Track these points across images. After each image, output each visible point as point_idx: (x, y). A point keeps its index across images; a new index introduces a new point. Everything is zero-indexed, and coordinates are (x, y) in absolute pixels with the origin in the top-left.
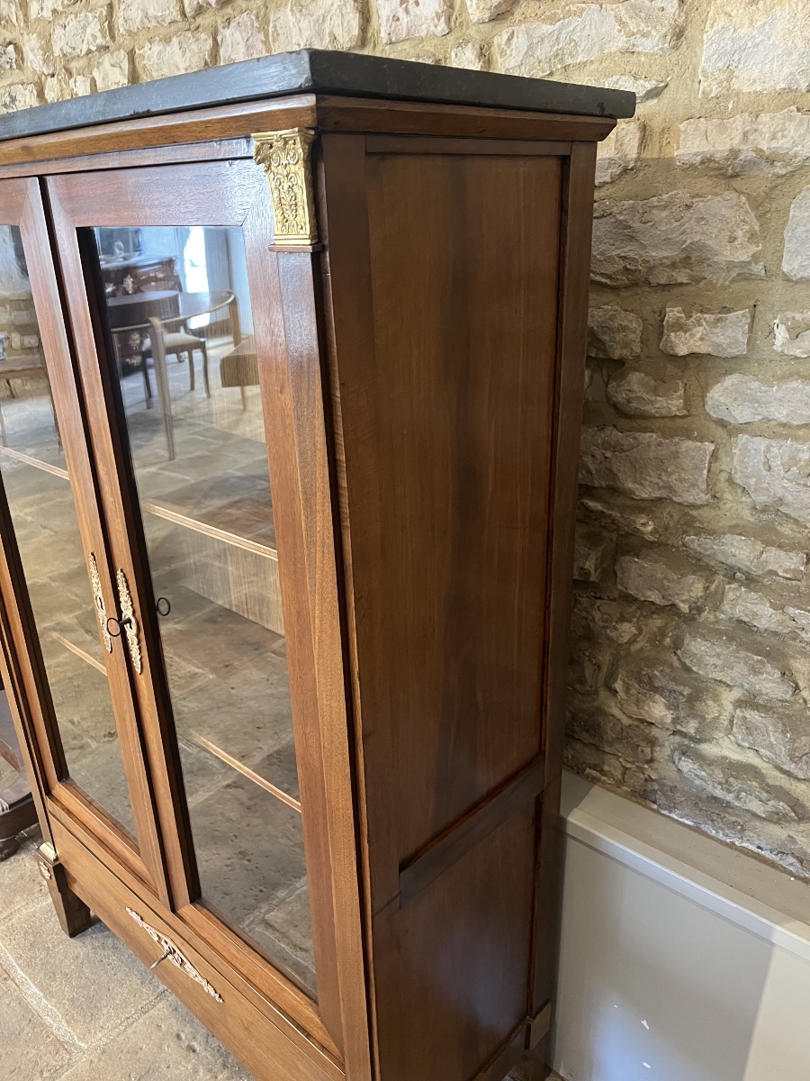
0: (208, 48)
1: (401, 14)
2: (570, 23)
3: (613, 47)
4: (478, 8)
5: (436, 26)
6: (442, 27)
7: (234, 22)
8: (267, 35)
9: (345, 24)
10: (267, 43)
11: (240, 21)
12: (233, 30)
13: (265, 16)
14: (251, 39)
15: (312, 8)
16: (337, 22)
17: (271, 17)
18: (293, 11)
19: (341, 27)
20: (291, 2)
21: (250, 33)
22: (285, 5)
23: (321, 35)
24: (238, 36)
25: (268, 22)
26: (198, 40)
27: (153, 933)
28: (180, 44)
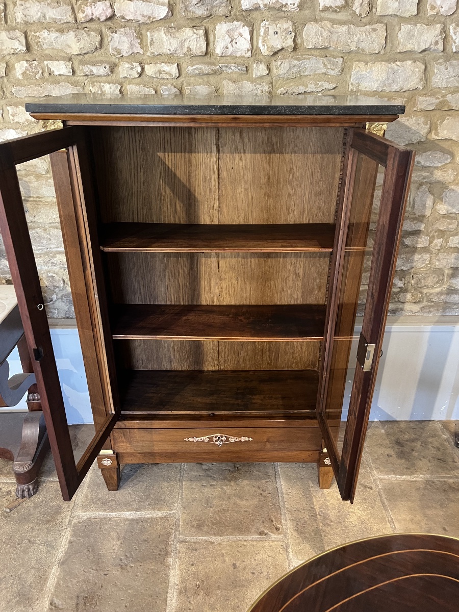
0: (98, 40)
1: (229, 46)
2: (305, 62)
3: (319, 72)
4: (267, 50)
5: (246, 53)
6: (249, 54)
7: (119, 31)
8: (141, 40)
9: (198, 45)
10: (141, 44)
11: (126, 32)
12: (121, 35)
13: (139, 31)
14: (132, 41)
15: (177, 34)
16: (193, 44)
17: (149, 34)
18: (166, 34)
19: (195, 46)
20: (164, 29)
21: (132, 38)
22: (158, 30)
23: (182, 47)
24: (124, 39)
25: (141, 34)
26: (89, 35)
27: (205, 439)
28: (76, 36)
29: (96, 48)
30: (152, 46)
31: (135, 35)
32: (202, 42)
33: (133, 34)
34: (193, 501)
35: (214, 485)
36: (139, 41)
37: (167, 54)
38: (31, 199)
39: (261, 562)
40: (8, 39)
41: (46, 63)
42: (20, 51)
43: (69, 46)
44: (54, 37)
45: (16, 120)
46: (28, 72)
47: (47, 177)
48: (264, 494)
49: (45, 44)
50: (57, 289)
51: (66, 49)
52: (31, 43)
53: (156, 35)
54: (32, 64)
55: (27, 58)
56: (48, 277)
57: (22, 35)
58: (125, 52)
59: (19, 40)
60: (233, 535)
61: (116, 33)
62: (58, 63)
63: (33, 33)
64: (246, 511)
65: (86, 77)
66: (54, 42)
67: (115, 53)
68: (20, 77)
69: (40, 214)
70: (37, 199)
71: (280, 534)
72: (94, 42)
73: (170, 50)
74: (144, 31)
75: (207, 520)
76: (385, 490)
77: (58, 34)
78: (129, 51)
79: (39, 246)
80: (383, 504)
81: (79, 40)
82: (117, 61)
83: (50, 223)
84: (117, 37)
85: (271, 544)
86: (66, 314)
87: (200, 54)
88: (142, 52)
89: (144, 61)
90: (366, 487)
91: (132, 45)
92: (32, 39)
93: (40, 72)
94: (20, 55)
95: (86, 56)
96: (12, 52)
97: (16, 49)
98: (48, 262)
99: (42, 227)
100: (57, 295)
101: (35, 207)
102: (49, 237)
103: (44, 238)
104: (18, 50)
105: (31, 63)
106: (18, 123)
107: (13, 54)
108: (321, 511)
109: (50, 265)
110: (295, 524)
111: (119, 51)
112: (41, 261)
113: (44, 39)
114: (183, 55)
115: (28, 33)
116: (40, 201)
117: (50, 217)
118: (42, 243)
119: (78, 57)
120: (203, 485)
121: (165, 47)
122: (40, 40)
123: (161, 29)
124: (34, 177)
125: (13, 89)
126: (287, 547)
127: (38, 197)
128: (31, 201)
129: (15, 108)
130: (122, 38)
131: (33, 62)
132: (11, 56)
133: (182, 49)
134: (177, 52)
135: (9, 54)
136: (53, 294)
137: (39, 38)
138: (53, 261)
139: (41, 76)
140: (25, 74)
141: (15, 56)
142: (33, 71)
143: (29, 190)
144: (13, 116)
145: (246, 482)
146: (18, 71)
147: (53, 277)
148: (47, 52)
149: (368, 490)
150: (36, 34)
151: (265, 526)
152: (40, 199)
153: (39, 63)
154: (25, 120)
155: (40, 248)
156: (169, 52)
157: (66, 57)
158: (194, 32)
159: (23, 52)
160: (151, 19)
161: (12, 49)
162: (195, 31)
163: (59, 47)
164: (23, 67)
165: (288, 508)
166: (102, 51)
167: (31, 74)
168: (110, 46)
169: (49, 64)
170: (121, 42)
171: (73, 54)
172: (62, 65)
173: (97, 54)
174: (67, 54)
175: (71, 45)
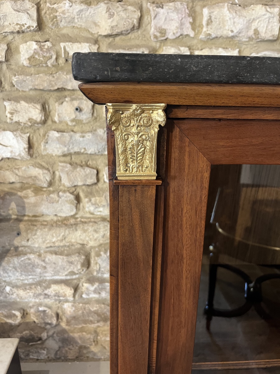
0: (137, 17)
7: (167, 6)
8: (194, 19)
9: (269, 27)
10: (193, 25)
11: (177, 6)
12: (169, 11)
13: (192, 7)
14: (183, 19)
15: (244, 13)
16: (262, 25)
17: (206, 11)
18: (230, 11)
19: (265, 28)
20: (228, 5)
21: (184, 16)
22: (218, 6)
23: (248, 28)
24: (174, 16)
25: (195, 12)
26: (125, 10)
28: (108, 9)
29: (134, 27)
30: (210, 27)
31: (187, 11)
32: (276, 24)
33: (185, 11)
36: (191, 20)
37: (227, 38)
38: (26, 218)
40: (14, 12)
41: (62, 45)
42: (29, 27)
43: (96, 24)
44: (77, 10)
45: (16, 119)
46: (37, 56)
47: (49, 191)
49: (63, 20)
50: (48, 327)
51: (91, 28)
52: (44, 19)
53: (216, 12)
54: (44, 46)
55: (37, 38)
56: (39, 311)
57: (33, 7)
58: (171, 33)
59: (28, 13)
61: (162, 8)
63: (48, 5)
66: (76, 17)
67: (158, 34)
68: (26, 63)
69: (36, 236)
70: (33, 219)
72: (131, 19)
73: (232, 31)
74: (198, 9)
77: (83, 7)
78: (177, 32)
79: (29, 275)
81: (111, 16)
82: (158, 45)
83: (47, 248)
84: (164, 14)
86: (56, 354)
87: (271, 38)
88: (192, 34)
89: (193, 46)
91: (182, 24)
92: (46, 13)
93: (54, 57)
94: (27, 34)
95: (117, 39)
96: (17, 29)
97: (23, 25)
98: (40, 294)
99: (37, 252)
100: (47, 333)
101: (30, 229)
102: (44, 264)
103: (38, 265)
104: (26, 26)
105: (42, 44)
106: (18, 123)
107: (18, 32)
109: (42, 297)
111: (163, 32)
112: (31, 294)
113: (63, 12)
114: (247, 40)
115: (42, 6)
116: (36, 221)
117: (48, 241)
118: (34, 271)
119: (106, 39)
121: (227, 28)
122: (58, 14)
123: (224, 5)
124: (32, 191)
125: (14, 79)
127: (35, 216)
128: (26, 221)
129: (15, 104)
130: (171, 14)
131: (45, 43)
132: (16, 35)
133: (248, 31)
134: (240, 35)
135: (12, 33)
136: (43, 332)
137: (57, 11)
138: (46, 292)
139: (55, 63)
140: (32, 59)
141: (21, 35)
142: (45, 55)
143: (24, 208)
144: (12, 114)
146: (24, 55)
147: (44, 311)
148: (64, 31)
150: (53, 6)
152: (37, 218)
153: (52, 44)
154: (27, 119)
155: (30, 277)
156: (231, 34)
157: (91, 38)
158: (267, 11)
159: (32, 29)
161: (17, 24)
162: (269, 10)
163: (83, 24)
164: (31, 49)
166: (139, 32)
167: (41, 59)
168: (152, 25)
169: (66, 47)
170: (168, 19)
171: (100, 35)
172: (85, 48)
173: (133, 36)
174: (92, 34)
175: (99, 22)
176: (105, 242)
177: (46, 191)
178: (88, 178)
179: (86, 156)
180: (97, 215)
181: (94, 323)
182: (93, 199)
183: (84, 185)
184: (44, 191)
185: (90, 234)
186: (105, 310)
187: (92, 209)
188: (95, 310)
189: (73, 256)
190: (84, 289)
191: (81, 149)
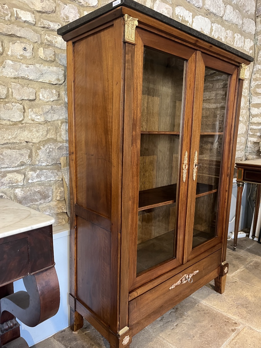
7: (69, 5)
8: (80, 16)
11: (73, 7)
24: (72, 11)
26: (49, 1)
27: (179, 282)
29: (53, 11)
31: (77, 11)
34: (180, 341)
35: (177, 325)
39: (253, 344)
41: (15, 9)
43: (32, 3)
47: (5, 101)
48: (205, 312)
51: (30, 5)
54: (4, 6)
58: (71, 19)
60: (224, 342)
61: (66, 5)
62: (25, 12)
64: (211, 326)
65: (42, 29)
67: (65, 18)
71: (239, 325)
72: (52, 6)
74: (81, 11)
75: (202, 345)
76: (241, 279)
80: (249, 285)
81: (42, 1)
82: (64, 23)
84: (67, 8)
85: (244, 332)
90: (233, 282)
91: (76, 16)
93: (10, 15)
95: (44, 15)
102: (2, 157)
108: (236, 303)
110: (237, 316)
111: (67, 18)
119: (38, 13)
120: (172, 329)
126: (251, 328)
130: (71, 9)
139: (10, 19)
142: (5, 12)
145: (189, 313)
148: (14, 2)
149: (236, 283)
151: (229, 326)
153: (9, 7)
157: (30, 10)
160: (87, 4)
165: (224, 311)
166: (55, 14)
167: (2, 14)
168: (61, 13)
169: (18, 11)
170: (69, 12)
171: (35, 10)
172: (28, 14)
173: (51, 16)
174: (30, 8)
175: (34, 3)
176: (43, 140)
177: (3, 101)
178: (31, 95)
179: (27, 81)
180: (37, 121)
181: (38, 201)
182: (34, 110)
183: (28, 100)
184: (1, 101)
185: (33, 134)
186: (45, 189)
187: (34, 116)
188: (38, 191)
189: (23, 150)
190: (29, 176)
191: (25, 75)
